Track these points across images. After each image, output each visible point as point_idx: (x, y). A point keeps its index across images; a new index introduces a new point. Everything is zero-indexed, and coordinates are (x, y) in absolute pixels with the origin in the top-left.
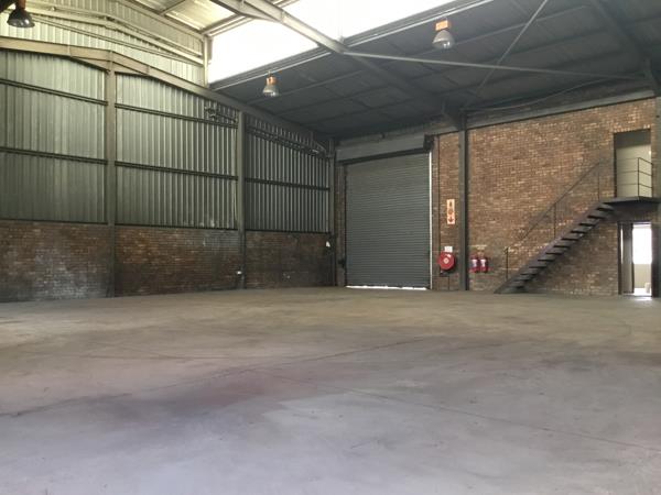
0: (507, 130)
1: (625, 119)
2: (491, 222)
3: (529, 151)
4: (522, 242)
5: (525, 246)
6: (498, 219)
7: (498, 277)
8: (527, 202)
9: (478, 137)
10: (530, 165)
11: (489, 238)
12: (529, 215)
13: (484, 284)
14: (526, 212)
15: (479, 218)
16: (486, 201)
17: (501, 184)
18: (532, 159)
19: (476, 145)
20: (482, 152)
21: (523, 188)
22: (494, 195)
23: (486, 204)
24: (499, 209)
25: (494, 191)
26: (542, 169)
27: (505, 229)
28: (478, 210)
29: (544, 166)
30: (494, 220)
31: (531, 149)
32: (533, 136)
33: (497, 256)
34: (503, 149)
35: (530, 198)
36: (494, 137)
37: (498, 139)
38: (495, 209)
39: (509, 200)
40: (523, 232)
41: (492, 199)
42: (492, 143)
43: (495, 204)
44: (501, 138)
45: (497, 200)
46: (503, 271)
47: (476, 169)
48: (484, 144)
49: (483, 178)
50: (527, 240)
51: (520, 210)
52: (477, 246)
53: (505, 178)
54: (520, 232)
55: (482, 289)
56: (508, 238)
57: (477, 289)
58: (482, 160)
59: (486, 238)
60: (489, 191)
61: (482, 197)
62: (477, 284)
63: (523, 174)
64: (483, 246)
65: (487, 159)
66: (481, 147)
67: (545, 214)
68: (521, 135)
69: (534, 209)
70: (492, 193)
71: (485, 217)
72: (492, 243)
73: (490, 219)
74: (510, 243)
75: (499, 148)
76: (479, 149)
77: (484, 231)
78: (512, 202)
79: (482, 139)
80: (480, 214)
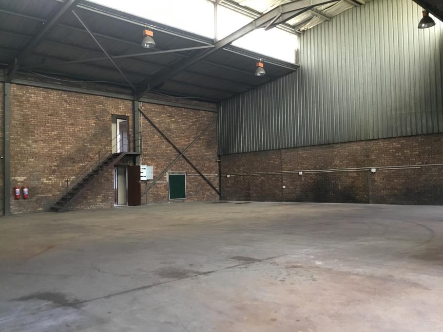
0: (43, 93)
1: (117, 108)
2: (30, 160)
3: (60, 112)
4: (55, 176)
5: (57, 178)
6: (36, 158)
7: (35, 201)
8: (59, 148)
9: (18, 91)
10: (60, 122)
11: (28, 171)
12: (60, 157)
13: (23, 208)
14: (58, 155)
15: (19, 156)
16: (25, 143)
17: (39, 132)
18: (62, 118)
19: (16, 97)
20: (22, 104)
21: (56, 137)
22: (32, 139)
23: (25, 145)
24: (37, 150)
25: (32, 136)
26: (69, 126)
27: (42, 166)
28: (18, 149)
29: (70, 124)
30: (33, 158)
31: (61, 111)
32: (63, 103)
33: (35, 186)
34: (40, 106)
35: (61, 145)
36: (33, 95)
37: (35, 98)
38: (34, 150)
39: (45, 144)
40: (56, 168)
41: (30, 142)
42: (30, 99)
43: (33, 146)
44: (38, 98)
45: (35, 144)
46: (39, 197)
47: (16, 116)
48: (24, 98)
49: (23, 125)
50: (59, 174)
51: (53, 153)
52: (16, 178)
53: (41, 128)
54: (53, 168)
55: (21, 212)
56: (44, 172)
57: (16, 213)
58: (22, 110)
59: (26, 172)
60: (29, 136)
61: (22, 139)
62: (17, 208)
63: (56, 127)
64: (22, 178)
65: (26, 111)
66: (21, 100)
67: (71, 157)
68: (53, 100)
69: (64, 153)
70: (31, 137)
71: (24, 155)
72: (30, 176)
73: (29, 157)
74: (45, 176)
75: (36, 105)
76: (19, 101)
77: (24, 166)
78: (47, 146)
79: (22, 94)
80: (20, 152)
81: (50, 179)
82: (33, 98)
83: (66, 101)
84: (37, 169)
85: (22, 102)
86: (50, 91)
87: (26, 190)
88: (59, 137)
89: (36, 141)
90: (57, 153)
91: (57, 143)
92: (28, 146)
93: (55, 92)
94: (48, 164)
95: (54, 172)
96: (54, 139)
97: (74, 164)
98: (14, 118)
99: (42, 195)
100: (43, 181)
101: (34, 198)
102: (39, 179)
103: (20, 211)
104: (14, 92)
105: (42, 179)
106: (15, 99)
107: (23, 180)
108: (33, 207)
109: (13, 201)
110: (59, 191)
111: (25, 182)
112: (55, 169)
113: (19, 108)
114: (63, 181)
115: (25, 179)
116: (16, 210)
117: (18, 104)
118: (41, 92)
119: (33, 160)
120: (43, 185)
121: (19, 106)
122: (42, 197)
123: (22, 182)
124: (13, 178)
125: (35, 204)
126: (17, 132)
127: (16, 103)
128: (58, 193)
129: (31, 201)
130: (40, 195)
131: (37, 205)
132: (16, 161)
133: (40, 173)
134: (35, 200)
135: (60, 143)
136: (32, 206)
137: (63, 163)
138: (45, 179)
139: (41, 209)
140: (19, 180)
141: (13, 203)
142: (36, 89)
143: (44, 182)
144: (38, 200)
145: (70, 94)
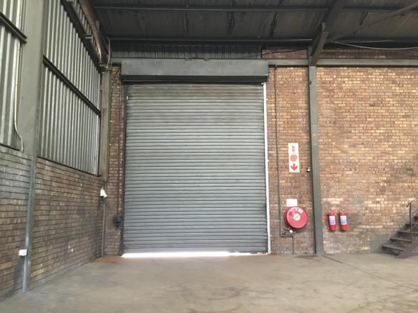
0: (360, 74)
2: (347, 173)
3: (387, 99)
4: (385, 197)
5: (388, 200)
6: (355, 170)
7: (357, 236)
8: (388, 153)
9: (327, 76)
10: (388, 114)
11: (345, 190)
12: (391, 167)
13: (341, 245)
14: (388, 164)
15: (332, 167)
16: (339, 149)
17: (357, 131)
18: (391, 108)
19: (324, 85)
20: (332, 94)
21: (383, 137)
22: (349, 142)
23: (339, 152)
24: (355, 158)
25: (348, 138)
26: (402, 119)
27: (364, 181)
28: (329, 158)
29: (403, 117)
30: (351, 170)
31: (389, 97)
32: (390, 85)
33: (356, 212)
34: (357, 94)
35: (390, 149)
36: (346, 79)
37: (350, 82)
38: (351, 158)
39: (367, 149)
40: (386, 185)
41: (346, 146)
42: (344, 85)
43: (350, 152)
44: (354, 82)
45: (353, 148)
46: (363, 229)
47: (325, 112)
48: (334, 85)
49: (335, 123)
50: (390, 193)
51: (381, 161)
52: (329, 199)
53: (360, 125)
54: (381, 184)
55: (338, 252)
56: (368, 191)
57: (332, 252)
58: (332, 103)
59: (342, 190)
60: (343, 137)
61: (334, 143)
62: (332, 245)
63: (381, 123)
64: (338, 199)
65: (337, 102)
66: (330, 88)
67: (408, 167)
68: (376, 82)
69: (396, 161)
70: (346, 140)
71: (339, 166)
72: (349, 196)
73: (345, 169)
74: (370, 196)
75: (352, 93)
76: (327, 90)
77: (339, 182)
78: (370, 152)
79: (331, 79)
80: (333, 162)
81: (378, 202)
82: (347, 84)
83: (394, 82)
84: (358, 186)
85: (332, 90)
86: (370, 70)
87: (343, 218)
88: (388, 137)
89: (354, 146)
90: (386, 161)
91: (386, 146)
92: (343, 152)
93: (378, 71)
94: (373, 178)
95: (382, 191)
96: (380, 141)
97: (413, 178)
98: (322, 115)
99: (368, 227)
100: (368, 204)
101: (355, 230)
102: (361, 202)
103: (337, 249)
104: (321, 78)
105: (366, 202)
106: (322, 87)
107: (338, 203)
108: (355, 245)
109: (327, 233)
110: (393, 221)
111: (342, 205)
112: (384, 186)
113: (328, 99)
114: (398, 206)
115: (341, 202)
116: (331, 248)
117: (328, 94)
118: (358, 74)
119: (351, 173)
120: (367, 211)
121: (328, 96)
122: (367, 230)
123: (337, 206)
124: (325, 200)
125: (357, 239)
126: (328, 133)
127: (324, 94)
128: (392, 224)
129: (352, 235)
130: (364, 227)
131: (362, 242)
132: (327, 176)
133: (363, 193)
134: (357, 233)
135: (390, 146)
136: (354, 242)
137: (395, 177)
138: (370, 202)
139: (366, 248)
140: (333, 203)
141: (327, 236)
142: (350, 70)
143: (370, 206)
144: (362, 233)
145: (400, 70)
